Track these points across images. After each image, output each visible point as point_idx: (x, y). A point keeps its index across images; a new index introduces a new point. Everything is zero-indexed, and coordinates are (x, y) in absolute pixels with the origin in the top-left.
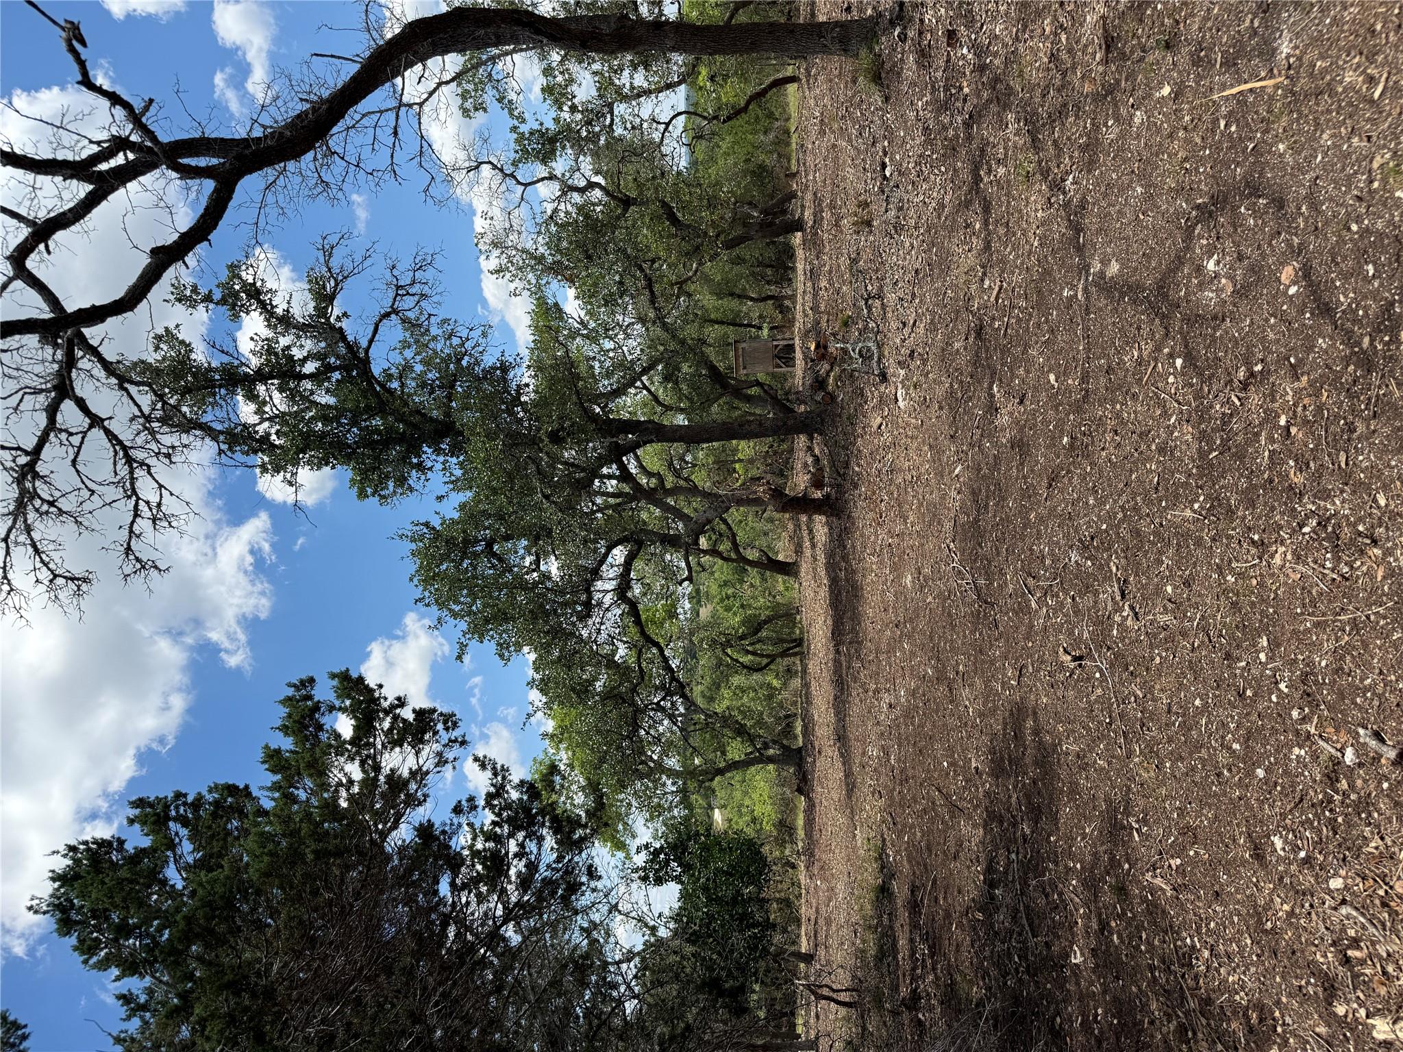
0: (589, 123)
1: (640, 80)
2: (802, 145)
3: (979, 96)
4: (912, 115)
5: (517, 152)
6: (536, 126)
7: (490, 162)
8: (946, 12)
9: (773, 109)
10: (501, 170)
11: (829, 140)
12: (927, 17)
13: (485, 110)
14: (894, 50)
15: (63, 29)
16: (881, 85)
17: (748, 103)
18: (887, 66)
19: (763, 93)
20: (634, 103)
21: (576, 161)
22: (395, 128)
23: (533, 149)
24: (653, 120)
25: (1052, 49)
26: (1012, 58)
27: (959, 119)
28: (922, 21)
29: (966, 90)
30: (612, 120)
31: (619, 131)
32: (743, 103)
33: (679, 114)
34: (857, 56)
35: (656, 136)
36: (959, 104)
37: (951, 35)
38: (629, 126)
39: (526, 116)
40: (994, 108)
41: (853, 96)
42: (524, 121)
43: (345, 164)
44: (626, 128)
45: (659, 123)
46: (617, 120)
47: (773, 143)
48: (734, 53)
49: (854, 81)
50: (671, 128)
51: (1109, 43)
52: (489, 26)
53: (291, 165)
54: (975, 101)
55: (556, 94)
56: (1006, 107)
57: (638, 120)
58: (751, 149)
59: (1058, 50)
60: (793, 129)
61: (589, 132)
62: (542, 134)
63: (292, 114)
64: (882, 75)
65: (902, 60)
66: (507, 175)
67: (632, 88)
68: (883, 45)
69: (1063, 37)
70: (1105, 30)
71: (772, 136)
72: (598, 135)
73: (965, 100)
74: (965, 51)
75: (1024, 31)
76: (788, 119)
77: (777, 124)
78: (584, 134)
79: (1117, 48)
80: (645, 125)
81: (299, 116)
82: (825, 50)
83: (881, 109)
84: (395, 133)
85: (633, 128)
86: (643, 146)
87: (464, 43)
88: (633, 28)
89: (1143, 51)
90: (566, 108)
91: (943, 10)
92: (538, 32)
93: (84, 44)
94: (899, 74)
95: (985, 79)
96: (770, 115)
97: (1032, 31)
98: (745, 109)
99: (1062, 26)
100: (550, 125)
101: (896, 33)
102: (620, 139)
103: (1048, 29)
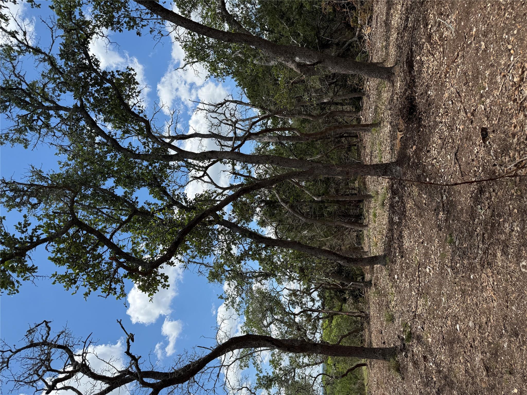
0: (286, 375)
1: (306, 360)
2: (370, 392)
3: (440, 382)
4: (414, 386)
5: (257, 384)
6: (266, 374)
7: (247, 387)
8: (422, 349)
9: (357, 375)
10: (250, 391)
11: (381, 392)
12: (414, 350)
13: (248, 367)
14: (404, 360)
15: (128, 336)
16: (400, 373)
17: (347, 372)
18: (402, 366)
19: (353, 369)
20: (303, 369)
21: (280, 390)
22: (218, 374)
23: (263, 383)
24: (310, 376)
25: (465, 368)
26: (450, 370)
27: (434, 390)
28: (413, 351)
29: (435, 379)
30: (295, 375)
31: (297, 379)
32: (345, 372)
33: (320, 374)
34: (389, 361)
35: (311, 382)
36: (433, 384)
37: (425, 357)
38: (301, 377)
39: (263, 370)
40: (447, 388)
41: (389, 376)
42: (261, 372)
43: (198, 386)
44: (299, 378)
45: (312, 377)
46: (296, 375)
47: (358, 389)
48: (342, 356)
49: (389, 370)
50: (317, 379)
51: (487, 369)
52: (257, 340)
53: (180, 385)
54: (439, 384)
55: (275, 363)
56: (452, 388)
57: (305, 375)
58: (349, 391)
59: (468, 369)
60: (366, 384)
61: (285, 378)
62: (267, 378)
63: (184, 365)
64: (400, 369)
65: (407, 364)
66: (252, 393)
67: (303, 363)
68: (399, 358)
69: (469, 364)
70: (484, 364)
71: (357, 386)
72: (289, 380)
73: (435, 383)
74: (431, 364)
75: (453, 360)
76: (363, 380)
77: (359, 381)
78: (283, 379)
79: (491, 371)
80: (307, 378)
81: (186, 366)
82: (377, 358)
83: (401, 382)
84: (218, 376)
85: (302, 378)
86: (306, 386)
87: (247, 345)
88: (306, 345)
89: (502, 374)
90: (277, 369)
91: (420, 348)
92: (273, 344)
93: (133, 341)
94: (407, 369)
95: (441, 376)
96: (356, 377)
97: (456, 360)
98: (346, 375)
99: (467, 360)
100: (271, 374)
101: (403, 354)
102: (297, 382)
103: (462, 360)
